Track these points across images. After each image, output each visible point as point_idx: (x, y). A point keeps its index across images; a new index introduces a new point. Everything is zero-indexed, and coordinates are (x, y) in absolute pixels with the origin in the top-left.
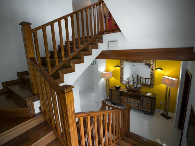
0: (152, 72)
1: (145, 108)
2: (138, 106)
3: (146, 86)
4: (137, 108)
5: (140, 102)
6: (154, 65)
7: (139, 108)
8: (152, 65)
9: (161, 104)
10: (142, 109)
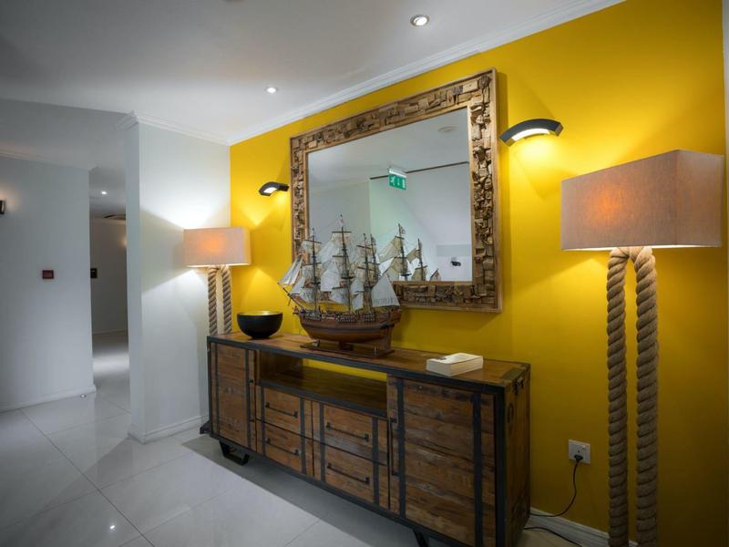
0: (483, 174)
1: (422, 501)
2: (370, 475)
3: (450, 298)
4: (366, 494)
5: (382, 440)
6: (492, 111)
7: (376, 496)
8: (474, 120)
9: (579, 458)
10: (402, 508)
